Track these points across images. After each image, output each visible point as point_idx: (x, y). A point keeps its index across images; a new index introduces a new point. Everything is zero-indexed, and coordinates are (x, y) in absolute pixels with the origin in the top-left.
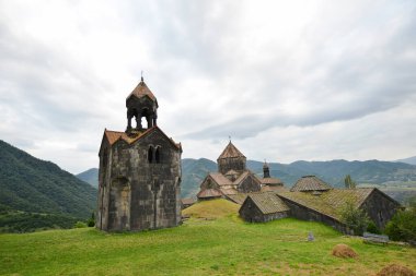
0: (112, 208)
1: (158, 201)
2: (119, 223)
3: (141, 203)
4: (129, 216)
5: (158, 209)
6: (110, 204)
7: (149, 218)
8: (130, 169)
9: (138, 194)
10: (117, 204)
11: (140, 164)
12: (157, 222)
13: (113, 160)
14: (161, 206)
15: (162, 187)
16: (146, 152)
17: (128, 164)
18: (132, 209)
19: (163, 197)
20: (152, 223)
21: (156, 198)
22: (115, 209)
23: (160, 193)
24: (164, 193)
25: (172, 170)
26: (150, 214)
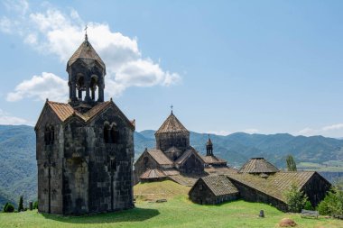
0: (66, 190)
1: (115, 183)
2: (74, 205)
3: (99, 185)
4: (86, 199)
5: (115, 191)
6: (64, 186)
7: (107, 201)
8: (87, 149)
9: (95, 174)
10: (71, 187)
11: (96, 145)
12: (114, 204)
13: (66, 139)
14: (118, 188)
15: (118, 168)
16: (101, 131)
17: (85, 143)
18: (90, 191)
19: (119, 179)
20: (110, 205)
21: (112, 180)
22: (69, 191)
23: (116, 176)
24: (119, 174)
25: (127, 150)
26: (107, 195)
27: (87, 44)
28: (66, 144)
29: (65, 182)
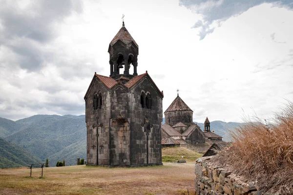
0: (112, 146)
1: (149, 141)
2: (118, 158)
3: (138, 142)
4: (128, 153)
5: (150, 149)
6: (110, 142)
7: (144, 156)
8: (129, 112)
9: (135, 135)
10: (116, 143)
11: (135, 108)
12: (149, 160)
14: (152, 146)
15: (152, 129)
16: (139, 98)
17: (127, 107)
18: (131, 147)
19: (152, 139)
20: (146, 159)
21: (147, 140)
22: (114, 146)
23: (150, 136)
24: (153, 135)
25: (158, 115)
26: (144, 152)
27: (124, 29)
28: (112, 107)
29: (111, 139)
